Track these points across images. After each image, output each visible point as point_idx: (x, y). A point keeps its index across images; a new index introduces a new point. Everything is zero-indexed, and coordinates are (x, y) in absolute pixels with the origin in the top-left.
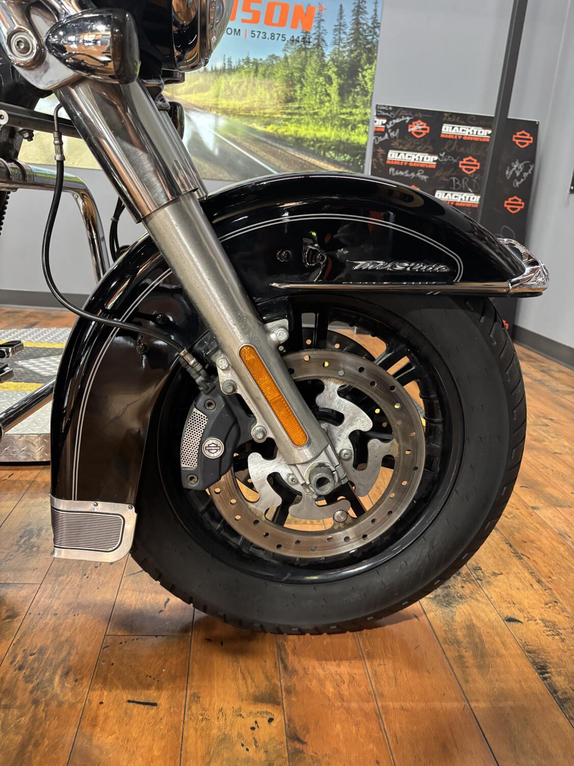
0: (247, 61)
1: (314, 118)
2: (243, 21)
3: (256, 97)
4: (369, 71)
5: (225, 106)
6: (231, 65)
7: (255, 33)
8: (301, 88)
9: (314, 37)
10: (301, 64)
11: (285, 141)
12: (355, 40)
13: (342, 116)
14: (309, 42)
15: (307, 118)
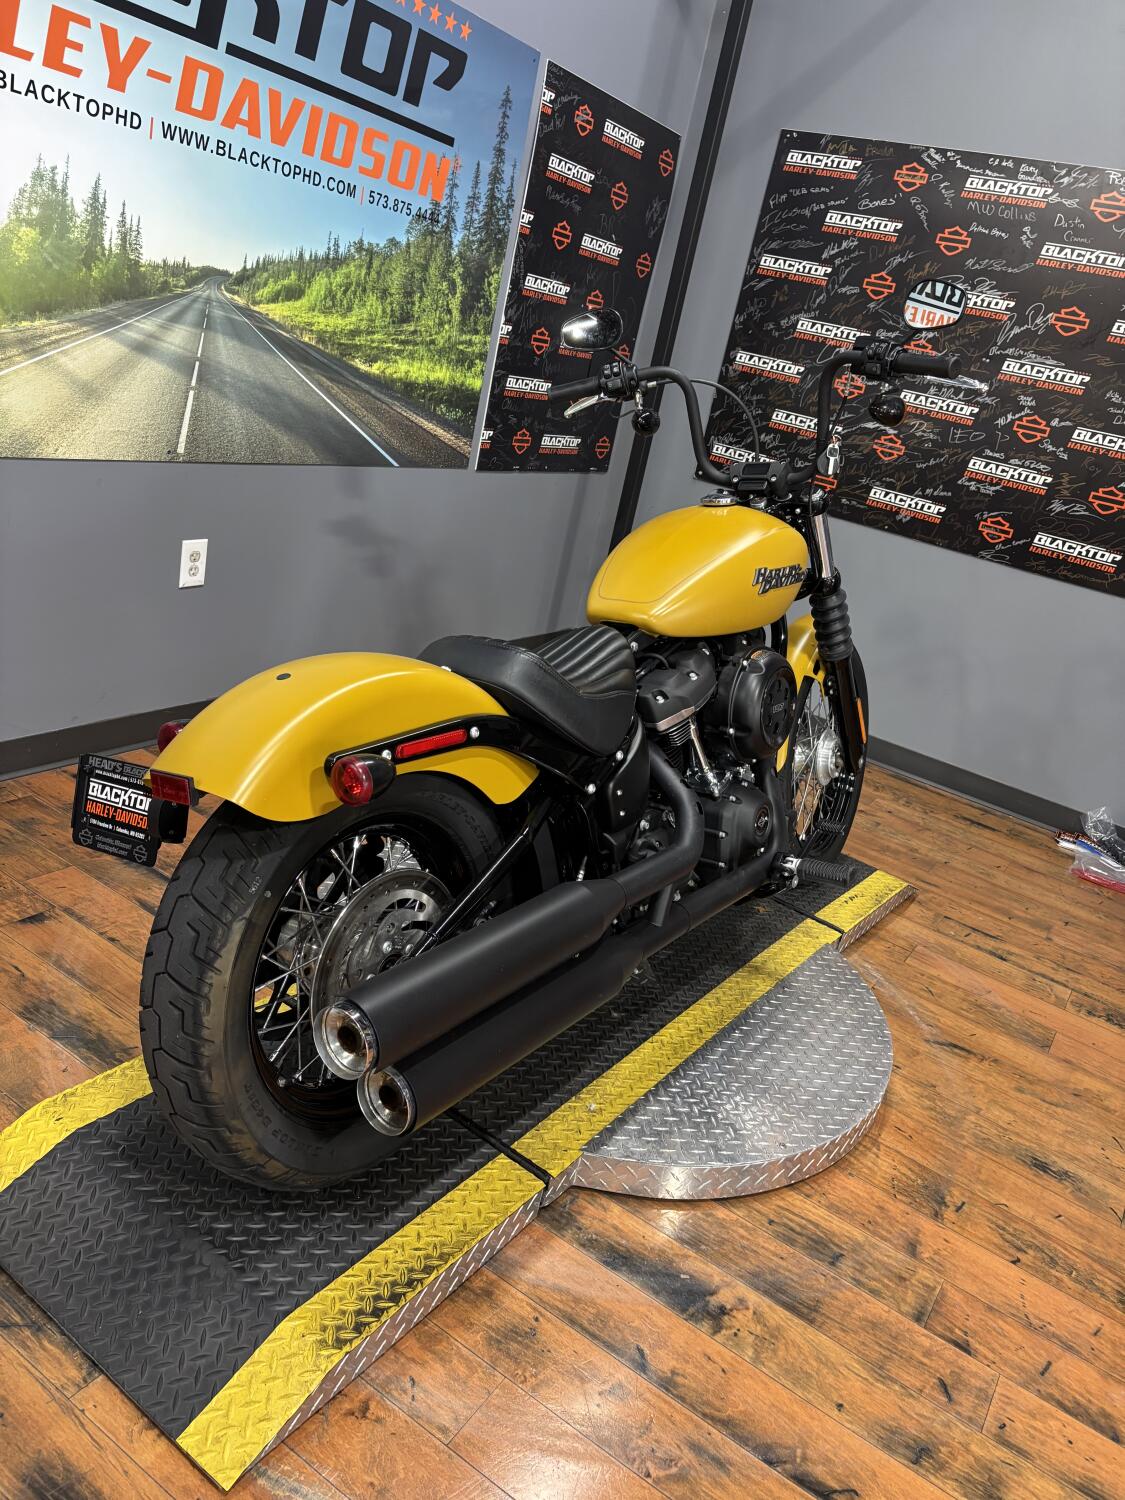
0: (360, 247)
1: (429, 350)
2: (362, 170)
3: (365, 311)
4: (496, 276)
5: (322, 326)
6: (337, 252)
7: (375, 195)
8: (421, 298)
9: (444, 212)
10: (425, 259)
11: (392, 389)
12: (487, 224)
13: (461, 347)
14: (438, 222)
15: (422, 350)
